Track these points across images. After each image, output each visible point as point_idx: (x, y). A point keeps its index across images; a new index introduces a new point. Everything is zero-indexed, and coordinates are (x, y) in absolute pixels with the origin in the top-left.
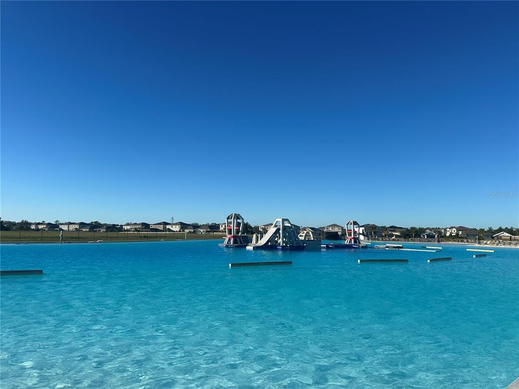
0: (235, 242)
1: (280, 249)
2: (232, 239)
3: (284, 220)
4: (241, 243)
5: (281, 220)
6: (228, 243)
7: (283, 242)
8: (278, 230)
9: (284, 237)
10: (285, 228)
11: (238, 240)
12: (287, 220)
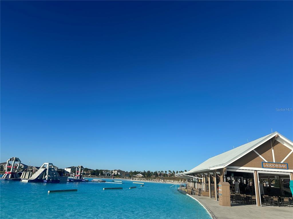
0: (12, 176)
1: (45, 182)
2: (10, 174)
3: (50, 164)
4: (16, 178)
5: (48, 164)
6: (6, 177)
7: (48, 177)
8: (46, 170)
9: (49, 174)
10: (50, 169)
11: (14, 175)
12: (52, 164)
